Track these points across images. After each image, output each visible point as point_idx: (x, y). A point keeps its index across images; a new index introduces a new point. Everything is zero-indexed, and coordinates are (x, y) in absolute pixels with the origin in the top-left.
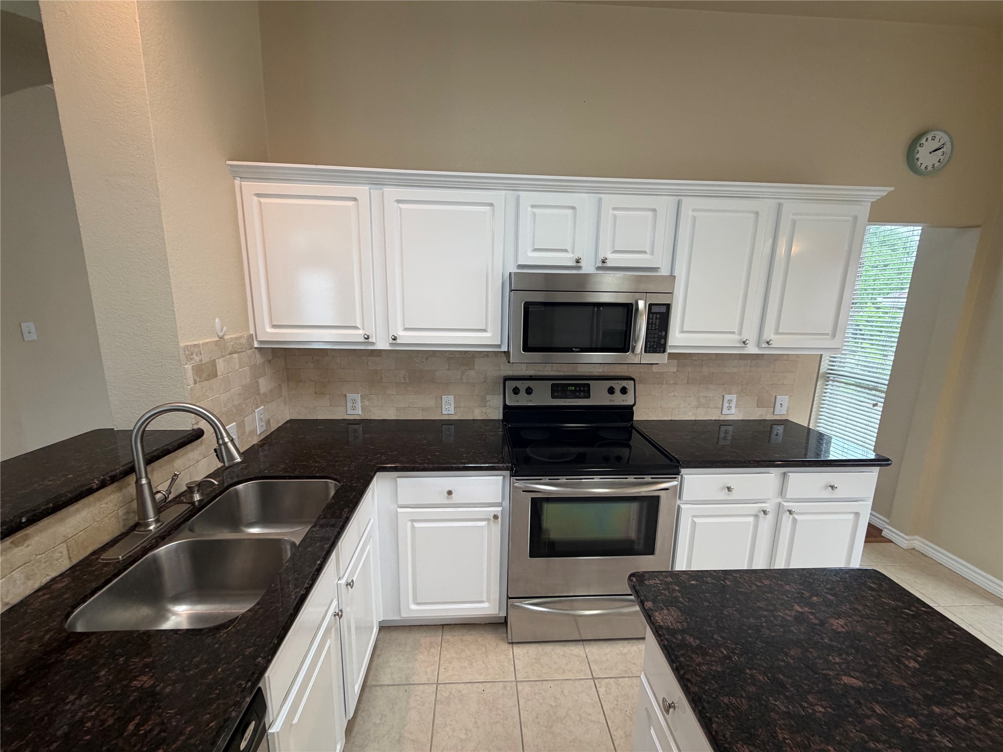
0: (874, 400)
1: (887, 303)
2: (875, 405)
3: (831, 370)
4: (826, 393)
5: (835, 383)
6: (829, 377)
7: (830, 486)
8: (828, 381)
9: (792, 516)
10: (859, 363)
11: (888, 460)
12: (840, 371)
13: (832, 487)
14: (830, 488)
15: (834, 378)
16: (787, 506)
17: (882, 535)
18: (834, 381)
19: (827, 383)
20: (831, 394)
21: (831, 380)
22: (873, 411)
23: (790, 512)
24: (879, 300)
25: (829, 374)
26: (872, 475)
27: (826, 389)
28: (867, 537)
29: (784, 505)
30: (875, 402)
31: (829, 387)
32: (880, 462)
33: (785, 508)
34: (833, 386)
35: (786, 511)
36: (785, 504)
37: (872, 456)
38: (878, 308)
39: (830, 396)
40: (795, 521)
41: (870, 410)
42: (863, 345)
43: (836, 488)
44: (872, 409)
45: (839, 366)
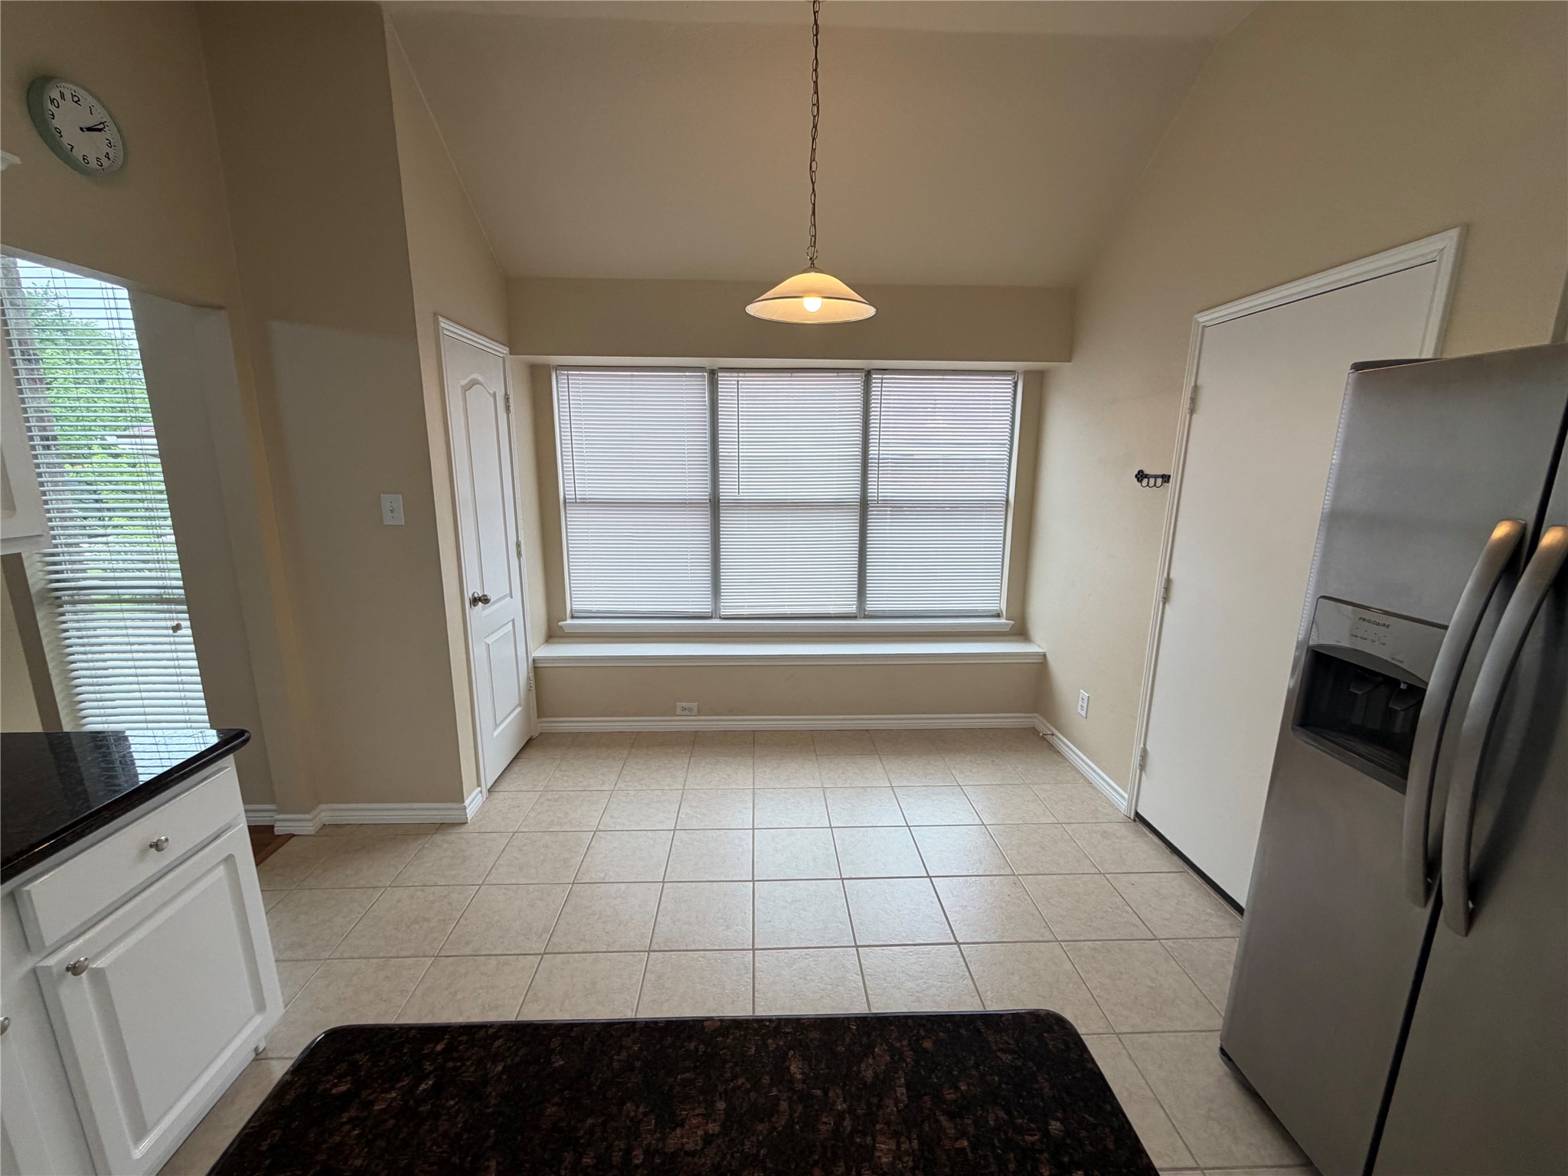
0: (173, 619)
1: (125, 446)
2: (177, 628)
3: (58, 581)
4: (66, 630)
5: (80, 607)
6: (59, 598)
7: (151, 846)
8: (61, 606)
9: (84, 975)
10: (113, 557)
11: (242, 733)
12: (78, 580)
13: (157, 846)
14: (153, 850)
15: (72, 596)
16: (59, 963)
17: (276, 834)
18: (74, 603)
19: (61, 610)
20: (79, 629)
21: (67, 603)
22: (177, 640)
23: (75, 969)
24: (111, 440)
25: (57, 590)
26: (226, 776)
27: (65, 622)
28: (255, 855)
29: (49, 968)
30: (174, 623)
31: (68, 617)
32: (231, 741)
33: (55, 971)
34: (75, 613)
35: (61, 977)
36: (51, 961)
37: (212, 738)
38: (117, 456)
39: (79, 633)
40: (99, 976)
41: (172, 639)
42: (115, 522)
43: (167, 840)
44: (174, 636)
45: (73, 571)
